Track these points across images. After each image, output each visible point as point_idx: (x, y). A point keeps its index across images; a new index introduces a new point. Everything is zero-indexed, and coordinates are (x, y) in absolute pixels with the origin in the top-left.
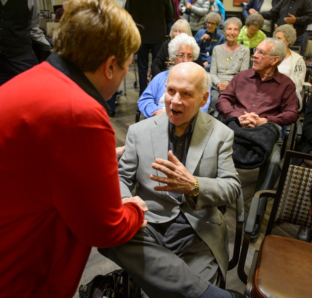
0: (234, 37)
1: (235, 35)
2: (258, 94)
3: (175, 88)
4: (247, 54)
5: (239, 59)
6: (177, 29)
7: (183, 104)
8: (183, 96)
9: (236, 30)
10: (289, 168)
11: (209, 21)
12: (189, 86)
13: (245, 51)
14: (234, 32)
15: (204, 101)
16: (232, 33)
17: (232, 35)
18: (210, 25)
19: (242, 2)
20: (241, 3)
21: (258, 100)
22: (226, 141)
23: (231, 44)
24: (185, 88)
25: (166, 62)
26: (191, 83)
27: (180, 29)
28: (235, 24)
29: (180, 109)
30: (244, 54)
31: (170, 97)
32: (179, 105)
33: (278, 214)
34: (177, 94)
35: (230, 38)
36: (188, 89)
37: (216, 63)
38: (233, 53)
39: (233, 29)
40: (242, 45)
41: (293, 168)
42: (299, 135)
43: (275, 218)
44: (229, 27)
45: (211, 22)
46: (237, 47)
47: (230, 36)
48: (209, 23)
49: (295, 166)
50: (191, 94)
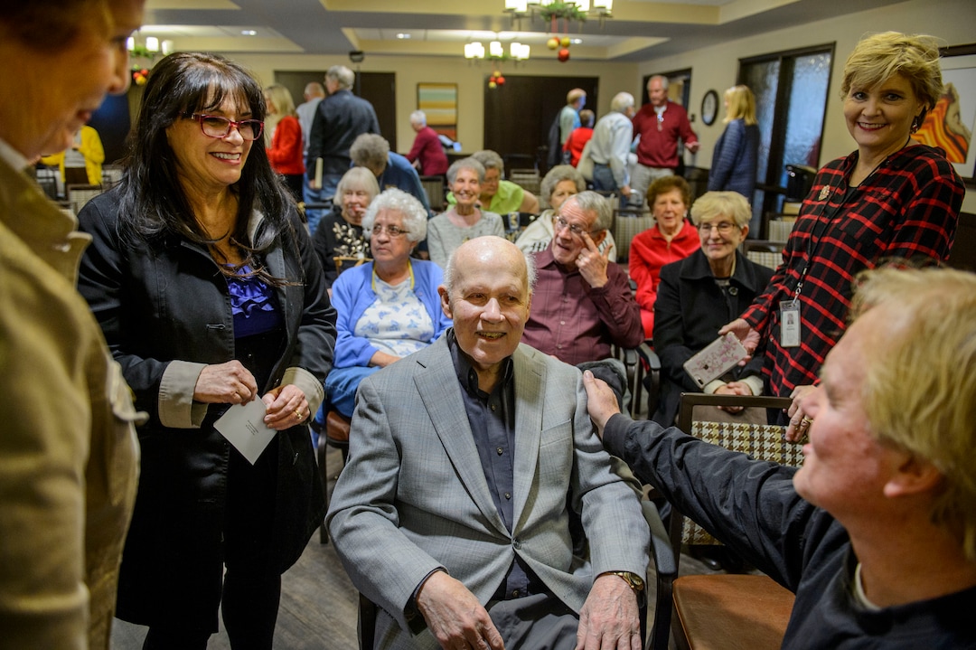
0: (472, 196)
1: (471, 193)
2: (566, 300)
4: (499, 226)
6: (352, 188)
7: (507, 319)
8: (504, 304)
9: (474, 183)
10: (693, 427)
13: (494, 222)
16: (467, 188)
17: (466, 192)
21: (569, 312)
22: (578, 388)
23: (465, 210)
24: (508, 288)
25: (335, 258)
27: (358, 189)
28: (471, 171)
31: (474, 309)
33: (686, 528)
34: (493, 302)
35: (463, 199)
37: (444, 251)
38: (472, 229)
39: (467, 181)
41: (700, 426)
42: (655, 370)
43: (681, 538)
44: (459, 176)
47: (462, 194)
49: (704, 423)
50: (517, 297)
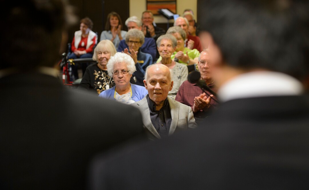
3: (156, 79)
5: (178, 77)
7: (162, 89)
8: (161, 84)
9: (169, 46)
11: (130, 40)
12: (164, 78)
13: (182, 68)
14: (167, 49)
15: (171, 87)
16: (165, 49)
17: (165, 51)
18: (133, 44)
19: (161, 9)
20: (158, 10)
22: (189, 112)
24: (162, 79)
26: (165, 75)
29: (161, 92)
30: (181, 71)
31: (152, 87)
32: (160, 89)
34: (158, 83)
36: (164, 79)
40: (177, 63)
45: (134, 40)
46: (173, 65)
48: (131, 42)
50: (165, 82)
